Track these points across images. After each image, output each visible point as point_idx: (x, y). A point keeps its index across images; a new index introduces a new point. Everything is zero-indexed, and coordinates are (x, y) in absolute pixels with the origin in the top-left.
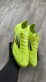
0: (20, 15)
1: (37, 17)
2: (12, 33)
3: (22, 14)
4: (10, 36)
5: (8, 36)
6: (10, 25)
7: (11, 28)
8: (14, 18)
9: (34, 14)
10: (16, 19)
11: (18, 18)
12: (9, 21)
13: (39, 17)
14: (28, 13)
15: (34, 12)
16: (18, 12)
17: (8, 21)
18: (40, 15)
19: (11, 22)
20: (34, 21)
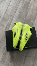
0: (15, 4)
1: (32, 6)
2: (8, 22)
3: (17, 3)
4: (5, 26)
5: (4, 26)
6: (5, 14)
7: (6, 17)
8: (9, 7)
9: (29, 2)
10: (11, 8)
11: (13, 7)
12: (4, 10)
13: (34, 5)
14: (23, 2)
15: (29, 1)
16: (12, 2)
17: (2, 10)
18: (35, 4)
19: (6, 11)
20: (29, 10)
